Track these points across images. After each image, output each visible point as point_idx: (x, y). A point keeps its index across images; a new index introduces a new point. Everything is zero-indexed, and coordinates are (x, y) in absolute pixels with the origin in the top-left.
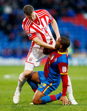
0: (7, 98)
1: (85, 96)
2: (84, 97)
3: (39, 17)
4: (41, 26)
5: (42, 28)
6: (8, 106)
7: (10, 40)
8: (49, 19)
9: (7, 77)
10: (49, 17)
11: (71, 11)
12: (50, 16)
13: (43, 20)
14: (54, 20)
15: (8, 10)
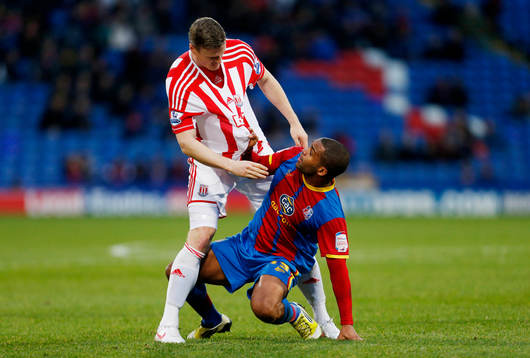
0: (121, 318)
1: (370, 311)
2: (367, 314)
3: (225, 64)
4: (225, 92)
5: (229, 99)
6: (122, 345)
7: (129, 135)
8: (254, 71)
9: (120, 251)
10: (252, 66)
11: (322, 41)
12: (257, 61)
13: (234, 72)
14: (267, 74)
15: (121, 38)
